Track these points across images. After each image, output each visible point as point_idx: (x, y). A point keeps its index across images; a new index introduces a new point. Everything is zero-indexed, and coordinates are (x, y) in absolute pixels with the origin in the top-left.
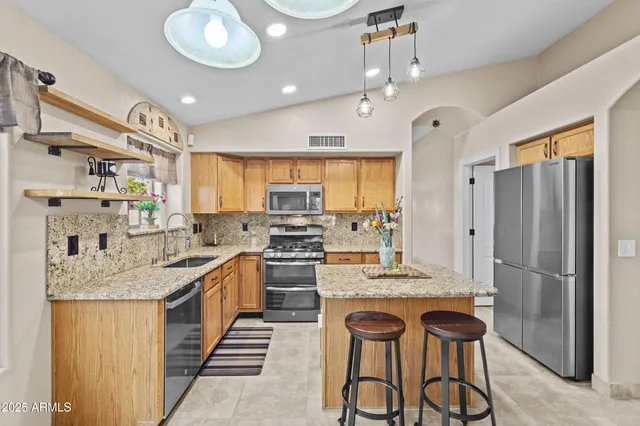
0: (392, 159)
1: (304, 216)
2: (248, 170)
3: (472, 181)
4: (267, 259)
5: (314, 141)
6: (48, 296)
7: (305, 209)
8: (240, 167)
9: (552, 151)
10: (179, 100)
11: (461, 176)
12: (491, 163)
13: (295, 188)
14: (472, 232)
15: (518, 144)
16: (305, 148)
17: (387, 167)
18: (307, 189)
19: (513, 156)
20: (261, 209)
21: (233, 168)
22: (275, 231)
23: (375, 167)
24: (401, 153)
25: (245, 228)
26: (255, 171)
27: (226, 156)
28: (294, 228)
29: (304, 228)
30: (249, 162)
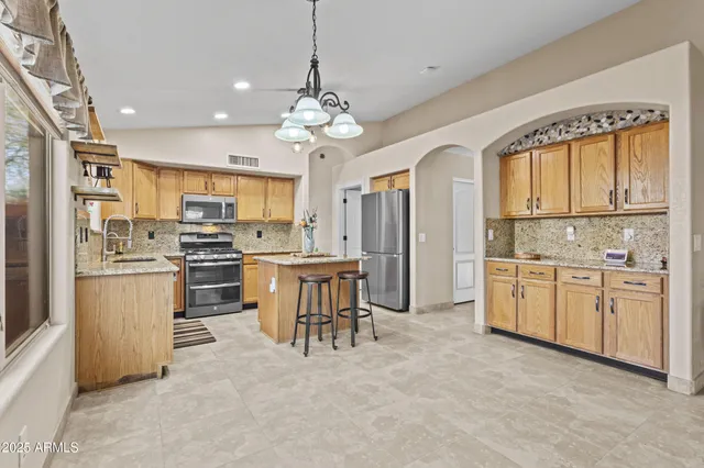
0: (292, 180)
1: (215, 224)
2: (162, 179)
3: (345, 201)
4: (190, 262)
5: (234, 159)
6: (76, 273)
7: (220, 217)
8: (153, 176)
9: (391, 185)
10: (118, 111)
11: (338, 197)
12: (358, 189)
13: (210, 199)
14: (345, 238)
15: (374, 178)
16: (225, 164)
17: (288, 186)
18: (223, 201)
19: (372, 186)
20: (175, 217)
21: (148, 177)
22: (186, 239)
23: (279, 185)
24: (300, 177)
25: (151, 236)
26: (169, 181)
27: (142, 164)
28: (205, 236)
29: (215, 235)
30: (162, 171)
